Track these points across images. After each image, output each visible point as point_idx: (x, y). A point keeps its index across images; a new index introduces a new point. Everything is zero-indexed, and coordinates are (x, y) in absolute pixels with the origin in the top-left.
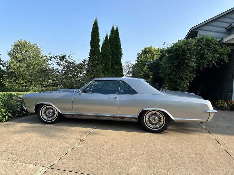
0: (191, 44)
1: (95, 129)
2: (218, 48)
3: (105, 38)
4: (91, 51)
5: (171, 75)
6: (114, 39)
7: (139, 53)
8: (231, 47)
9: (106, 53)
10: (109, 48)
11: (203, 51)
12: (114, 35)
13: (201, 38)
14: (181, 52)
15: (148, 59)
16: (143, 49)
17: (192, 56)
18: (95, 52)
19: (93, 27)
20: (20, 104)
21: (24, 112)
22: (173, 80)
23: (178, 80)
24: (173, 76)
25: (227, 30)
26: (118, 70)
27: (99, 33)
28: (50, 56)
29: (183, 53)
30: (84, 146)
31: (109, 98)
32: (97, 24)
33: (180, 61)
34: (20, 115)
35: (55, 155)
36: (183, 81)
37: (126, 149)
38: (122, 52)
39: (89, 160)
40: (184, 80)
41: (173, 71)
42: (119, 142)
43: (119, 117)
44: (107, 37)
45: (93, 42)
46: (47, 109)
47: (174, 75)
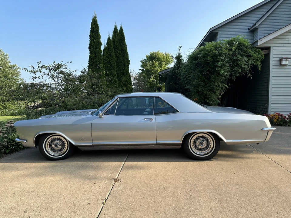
0: (222, 47)
1: (125, 162)
2: (252, 52)
3: (107, 41)
4: (90, 57)
5: (199, 87)
6: (118, 42)
7: (143, 60)
8: (265, 51)
9: (110, 60)
10: (113, 54)
11: (236, 56)
12: (118, 36)
13: (231, 41)
14: (211, 58)
15: (155, 67)
16: (149, 54)
17: (224, 63)
18: (96, 58)
19: (91, 26)
20: (6, 135)
21: (13, 147)
22: (202, 92)
23: (208, 93)
24: (202, 88)
25: (250, 31)
26: (126, 82)
27: (100, 34)
28: (39, 66)
29: (214, 59)
30: (124, 187)
31: (143, 120)
32: (96, 22)
33: (210, 69)
34: (7, 152)
35: (91, 205)
36: (213, 94)
37: (180, 186)
38: (129, 59)
39: (142, 207)
40: (215, 93)
41: (202, 81)
42: (166, 178)
43: (157, 144)
44: (109, 39)
45: (93, 46)
46: (53, 140)
47: (203, 86)
